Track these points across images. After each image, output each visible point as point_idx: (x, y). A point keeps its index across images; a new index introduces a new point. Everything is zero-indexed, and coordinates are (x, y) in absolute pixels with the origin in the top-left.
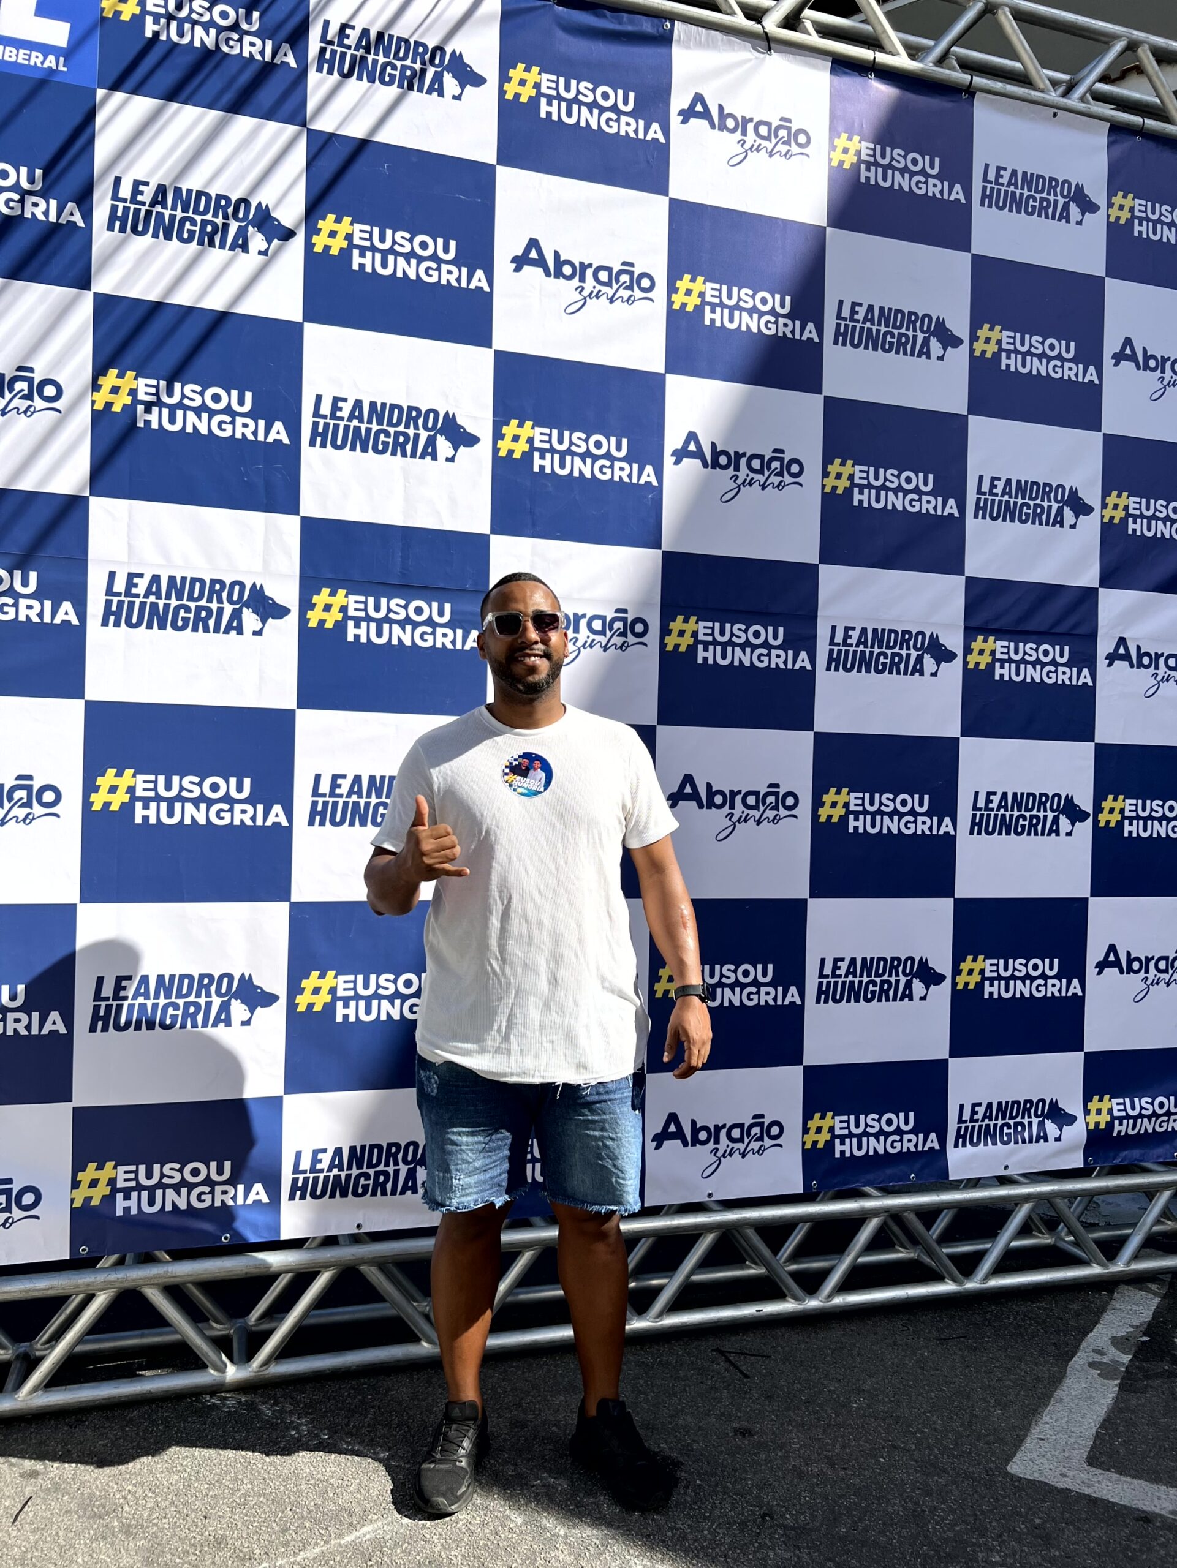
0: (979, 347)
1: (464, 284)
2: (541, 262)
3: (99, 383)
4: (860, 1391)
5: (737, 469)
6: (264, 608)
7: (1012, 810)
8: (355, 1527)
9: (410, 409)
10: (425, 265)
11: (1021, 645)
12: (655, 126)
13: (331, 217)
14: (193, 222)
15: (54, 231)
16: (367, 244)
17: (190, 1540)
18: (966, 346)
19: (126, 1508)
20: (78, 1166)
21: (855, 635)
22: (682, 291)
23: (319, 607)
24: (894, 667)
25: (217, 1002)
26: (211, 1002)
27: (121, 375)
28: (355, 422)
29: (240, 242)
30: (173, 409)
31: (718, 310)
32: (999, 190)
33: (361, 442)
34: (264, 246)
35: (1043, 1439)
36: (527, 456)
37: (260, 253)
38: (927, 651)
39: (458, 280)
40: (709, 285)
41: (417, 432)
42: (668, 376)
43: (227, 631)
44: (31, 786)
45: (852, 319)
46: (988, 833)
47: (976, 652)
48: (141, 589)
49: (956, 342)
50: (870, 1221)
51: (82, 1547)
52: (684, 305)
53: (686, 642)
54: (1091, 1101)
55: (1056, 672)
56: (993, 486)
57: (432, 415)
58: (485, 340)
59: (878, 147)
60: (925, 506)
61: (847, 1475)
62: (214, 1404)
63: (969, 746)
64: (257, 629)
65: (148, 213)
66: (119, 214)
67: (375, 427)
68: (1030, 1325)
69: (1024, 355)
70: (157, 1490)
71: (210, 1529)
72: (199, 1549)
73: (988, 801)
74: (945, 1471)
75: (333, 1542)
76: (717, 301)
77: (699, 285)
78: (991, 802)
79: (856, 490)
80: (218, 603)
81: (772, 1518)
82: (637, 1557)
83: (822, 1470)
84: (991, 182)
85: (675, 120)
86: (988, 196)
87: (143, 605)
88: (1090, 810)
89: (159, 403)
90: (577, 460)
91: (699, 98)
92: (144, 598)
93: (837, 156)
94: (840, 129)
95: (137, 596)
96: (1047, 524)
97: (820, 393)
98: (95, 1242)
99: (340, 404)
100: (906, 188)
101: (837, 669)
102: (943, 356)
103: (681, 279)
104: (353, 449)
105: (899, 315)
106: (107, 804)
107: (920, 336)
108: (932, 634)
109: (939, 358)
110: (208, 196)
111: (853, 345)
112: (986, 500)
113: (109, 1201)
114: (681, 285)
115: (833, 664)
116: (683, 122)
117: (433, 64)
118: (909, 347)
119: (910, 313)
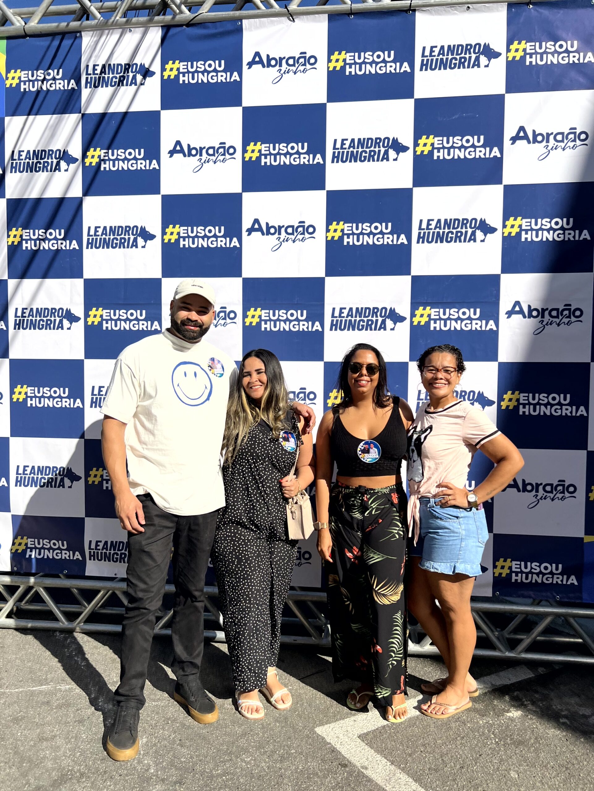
0: (419, 149)
1: (148, 168)
2: (182, 151)
3: (9, 234)
5: (280, 234)
6: (71, 318)
10: (131, 162)
11: (448, 310)
12: (235, 74)
14: (40, 163)
16: (107, 158)
22: (250, 151)
23: (92, 316)
24: (368, 327)
25: (59, 477)
26: (57, 478)
27: (16, 230)
28: (104, 236)
29: (58, 168)
30: (35, 241)
31: (268, 157)
32: (432, 60)
33: (107, 244)
34: (66, 167)
36: (177, 241)
37: (66, 170)
38: (388, 317)
39: (145, 166)
40: (265, 145)
41: (129, 237)
42: (243, 194)
43: (58, 328)
45: (342, 148)
47: (418, 316)
48: (27, 314)
52: (251, 158)
53: (255, 321)
54: (498, 561)
55: (471, 323)
56: (429, 225)
59: (357, 54)
60: (386, 240)
64: (69, 327)
65: (24, 163)
66: (14, 165)
69: (449, 148)
76: (268, 152)
77: (259, 146)
79: (345, 237)
80: (54, 317)
84: (427, 57)
85: (245, 68)
86: (425, 65)
87: (28, 320)
89: (30, 239)
90: (200, 239)
91: (257, 54)
92: (28, 317)
93: (332, 65)
95: (26, 317)
96: (464, 241)
97: (324, 189)
98: (19, 566)
99: (98, 229)
100: (373, 72)
101: (336, 330)
102: (397, 158)
103: (249, 145)
104: (103, 248)
105: (370, 141)
106: (18, 399)
107: (383, 150)
108: (391, 308)
109: (394, 160)
110: (45, 151)
111: (343, 161)
112: (424, 233)
113: (24, 552)
114: (249, 148)
115: (334, 327)
116: (249, 68)
117: (132, 72)
118: (376, 157)
119: (376, 139)
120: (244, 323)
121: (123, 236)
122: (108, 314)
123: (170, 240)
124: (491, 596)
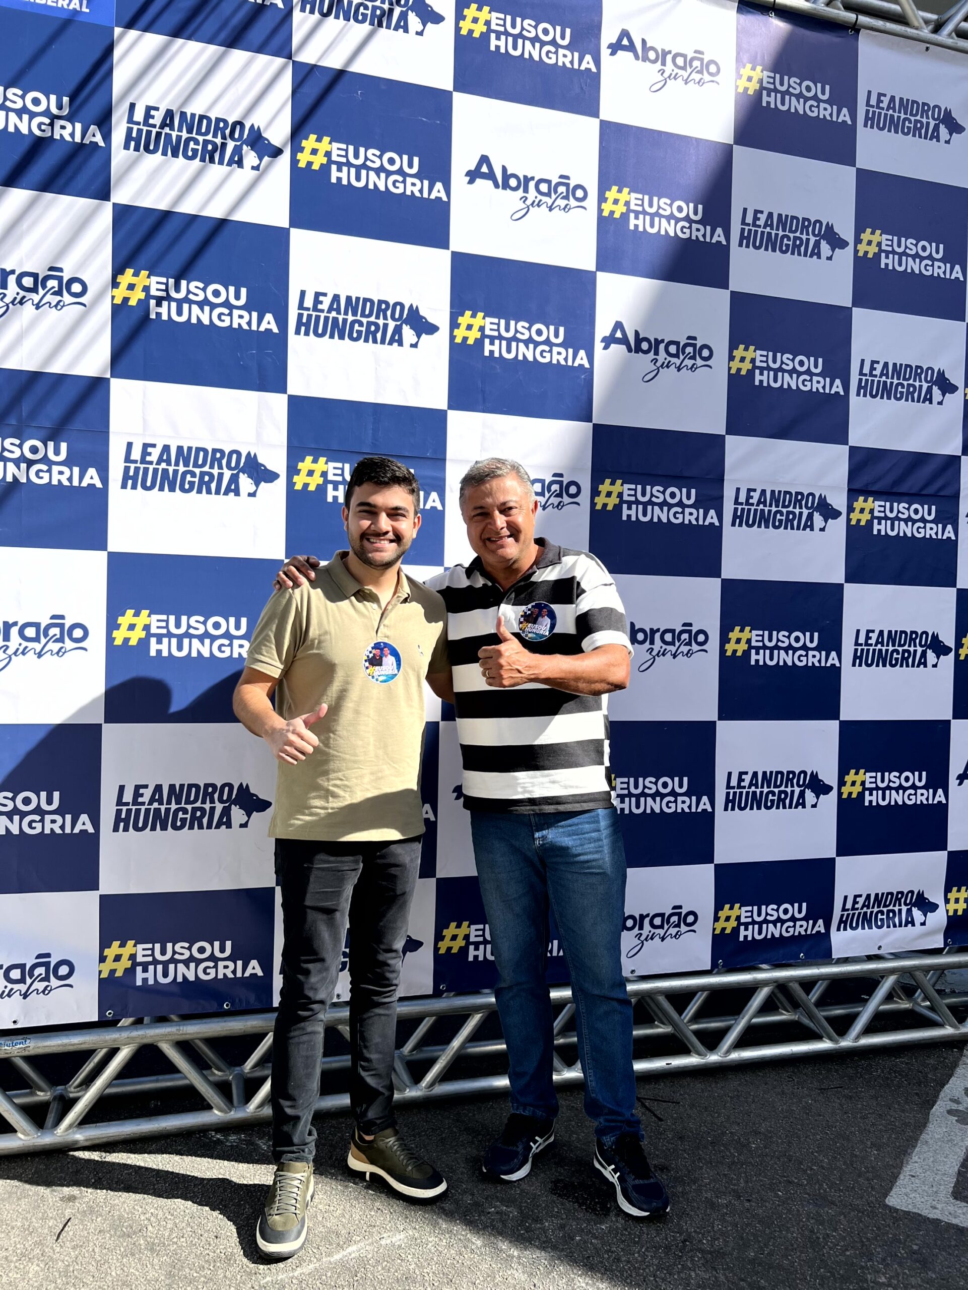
0: (862, 248)
1: (425, 195)
2: (491, 176)
3: (118, 281)
4: (757, 1133)
5: (656, 353)
6: (257, 472)
7: (888, 645)
8: (342, 1247)
9: (380, 302)
10: (393, 178)
11: (895, 504)
12: (588, 58)
13: (313, 137)
14: (197, 142)
15: (80, 150)
16: (344, 160)
17: (204, 1257)
18: (851, 248)
19: (150, 1228)
20: (104, 943)
21: (756, 496)
22: (610, 201)
23: (304, 473)
24: (789, 523)
25: (219, 807)
26: (215, 807)
27: (136, 274)
28: (334, 314)
29: (236, 159)
30: (180, 303)
31: (641, 217)
32: (880, 114)
33: (339, 330)
34: (256, 162)
35: (913, 1176)
36: (479, 343)
37: (253, 168)
38: (816, 510)
39: (421, 191)
40: (634, 195)
41: (386, 322)
42: (598, 273)
43: (226, 493)
44: (63, 624)
45: (754, 225)
46: (868, 665)
47: (857, 510)
48: (154, 457)
49: (843, 244)
50: (761, 990)
51: (115, 1261)
52: (612, 213)
53: (613, 501)
54: (951, 892)
55: (925, 527)
56: (872, 369)
57: (398, 308)
58: (443, 243)
59: (778, 76)
60: (815, 385)
61: (751, 1206)
62: (218, 1139)
63: (852, 592)
64: (252, 491)
65: (159, 135)
66: (134, 135)
67: (350, 318)
68: (896, 1077)
69: (901, 255)
70: (175, 1213)
71: (221, 1247)
72: (212, 1265)
73: (868, 638)
74: (833, 1203)
75: (324, 1260)
76: (640, 209)
77: (625, 195)
78: (870, 638)
79: (757, 372)
80: (219, 469)
81: (691, 1243)
82: (580, 1276)
83: (730, 1202)
84: (873, 107)
85: (605, 52)
86: (870, 119)
87: (156, 471)
88: (952, 646)
89: (168, 298)
90: (521, 345)
91: (625, 34)
92: (156, 464)
93: (743, 84)
94: (745, 61)
95: (151, 463)
96: (918, 401)
97: (727, 288)
98: (118, 1007)
99: (321, 298)
100: (800, 111)
101: (740, 525)
102: (831, 256)
103: (609, 190)
104: (332, 337)
105: (795, 221)
106: (126, 640)
107: (812, 239)
108: (821, 495)
109: (829, 259)
110: (209, 119)
111: (755, 247)
112: (867, 381)
113: (130, 973)
114: (610, 196)
115: (737, 521)
116: (612, 54)
117: (399, 5)
118: (802, 249)
119: (804, 219)
120: (593, 504)
121: (372, 319)
122: (339, 472)
123: (465, 339)
124: (942, 946)
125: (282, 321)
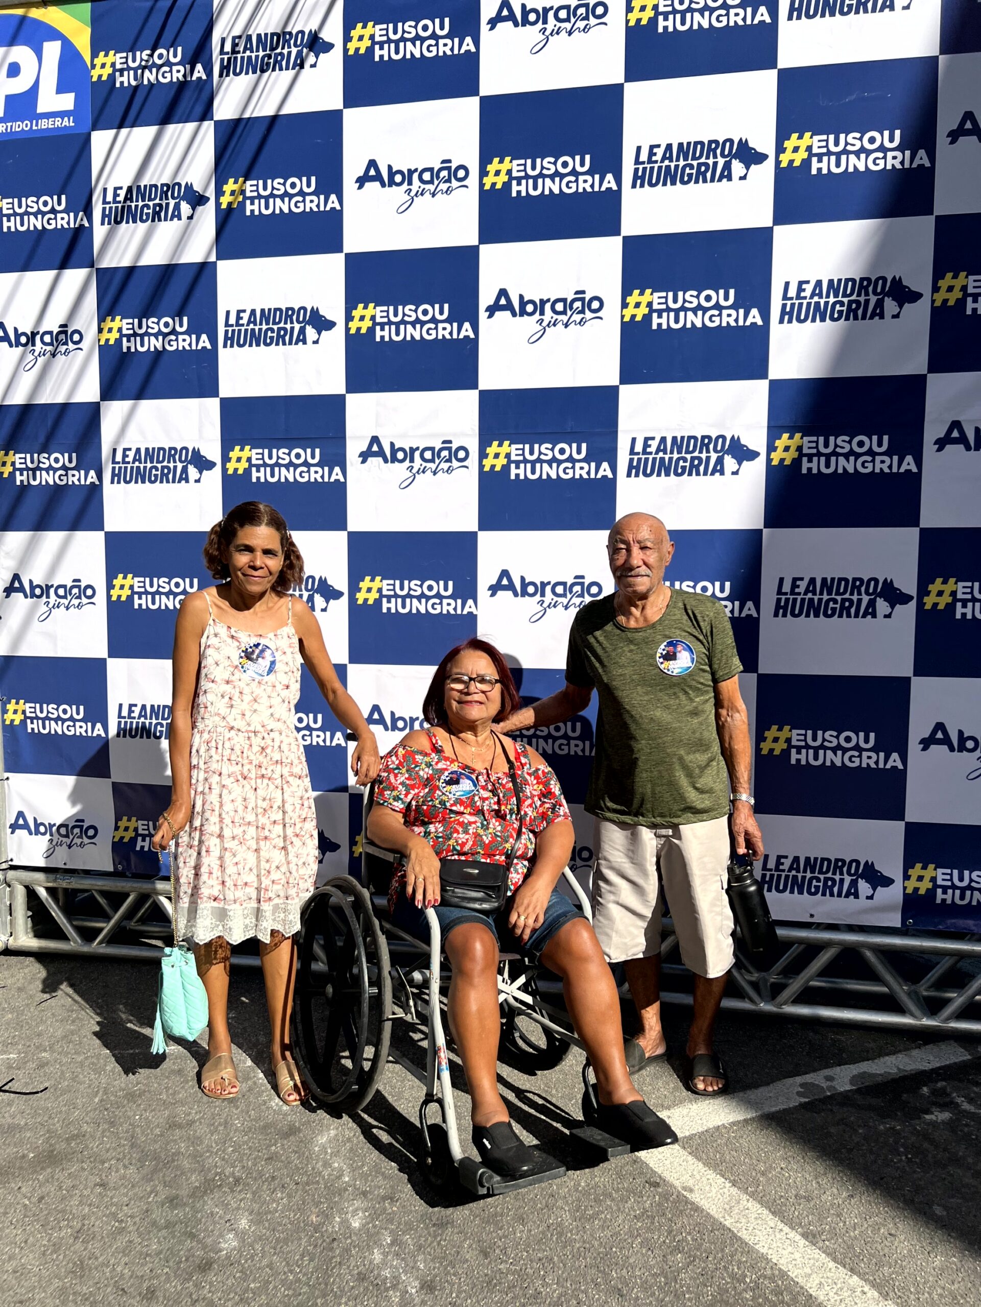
0: (786, 157)
1: (322, 208)
2: (378, 178)
3: (102, 327)
5: (542, 314)
6: (201, 463)
7: (822, 594)
9: (287, 309)
10: (294, 200)
11: (832, 438)
12: (468, 40)
16: (255, 194)
21: (654, 445)
22: (492, 173)
23: (234, 460)
27: (113, 320)
28: (252, 326)
29: (176, 213)
30: (142, 337)
31: (524, 182)
33: (256, 339)
34: (190, 212)
36: (371, 330)
37: (188, 218)
38: (727, 452)
39: (318, 206)
40: (516, 162)
41: (292, 325)
42: (481, 246)
43: (180, 481)
44: (80, 586)
47: (781, 449)
48: (130, 458)
52: (494, 184)
53: (500, 463)
54: (913, 867)
55: (872, 461)
57: (302, 311)
60: (726, 320)
63: (770, 537)
64: (197, 478)
66: (107, 212)
73: (796, 586)
76: (522, 174)
77: (507, 164)
78: (801, 586)
79: (655, 315)
80: (174, 462)
86: (796, 9)
89: (135, 334)
90: (409, 327)
91: (505, 4)
92: (132, 463)
93: (634, 16)
95: (129, 462)
96: (863, 318)
97: (619, 234)
98: (125, 864)
99: (242, 315)
100: (706, 25)
101: (637, 475)
102: (746, 175)
103: (491, 163)
104: (251, 345)
105: (699, 146)
106: (119, 597)
107: (721, 161)
108: (733, 436)
109: (742, 178)
110: (156, 186)
111: (651, 185)
112: (793, 305)
113: (133, 841)
114: (491, 168)
115: (634, 471)
116: (491, 29)
117: (296, 45)
118: (709, 175)
119: (710, 142)
120: (481, 466)
121: (282, 325)
122: (260, 456)
123: (359, 329)
124: (899, 926)
125: (213, 340)
